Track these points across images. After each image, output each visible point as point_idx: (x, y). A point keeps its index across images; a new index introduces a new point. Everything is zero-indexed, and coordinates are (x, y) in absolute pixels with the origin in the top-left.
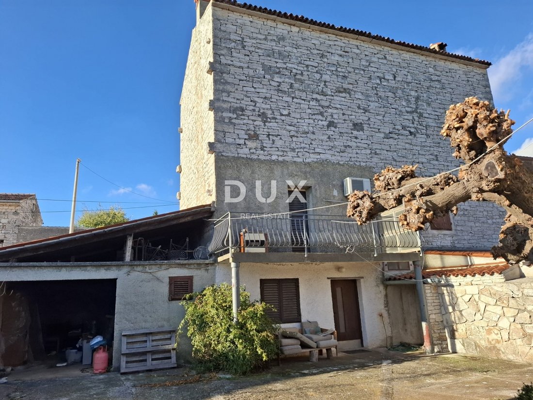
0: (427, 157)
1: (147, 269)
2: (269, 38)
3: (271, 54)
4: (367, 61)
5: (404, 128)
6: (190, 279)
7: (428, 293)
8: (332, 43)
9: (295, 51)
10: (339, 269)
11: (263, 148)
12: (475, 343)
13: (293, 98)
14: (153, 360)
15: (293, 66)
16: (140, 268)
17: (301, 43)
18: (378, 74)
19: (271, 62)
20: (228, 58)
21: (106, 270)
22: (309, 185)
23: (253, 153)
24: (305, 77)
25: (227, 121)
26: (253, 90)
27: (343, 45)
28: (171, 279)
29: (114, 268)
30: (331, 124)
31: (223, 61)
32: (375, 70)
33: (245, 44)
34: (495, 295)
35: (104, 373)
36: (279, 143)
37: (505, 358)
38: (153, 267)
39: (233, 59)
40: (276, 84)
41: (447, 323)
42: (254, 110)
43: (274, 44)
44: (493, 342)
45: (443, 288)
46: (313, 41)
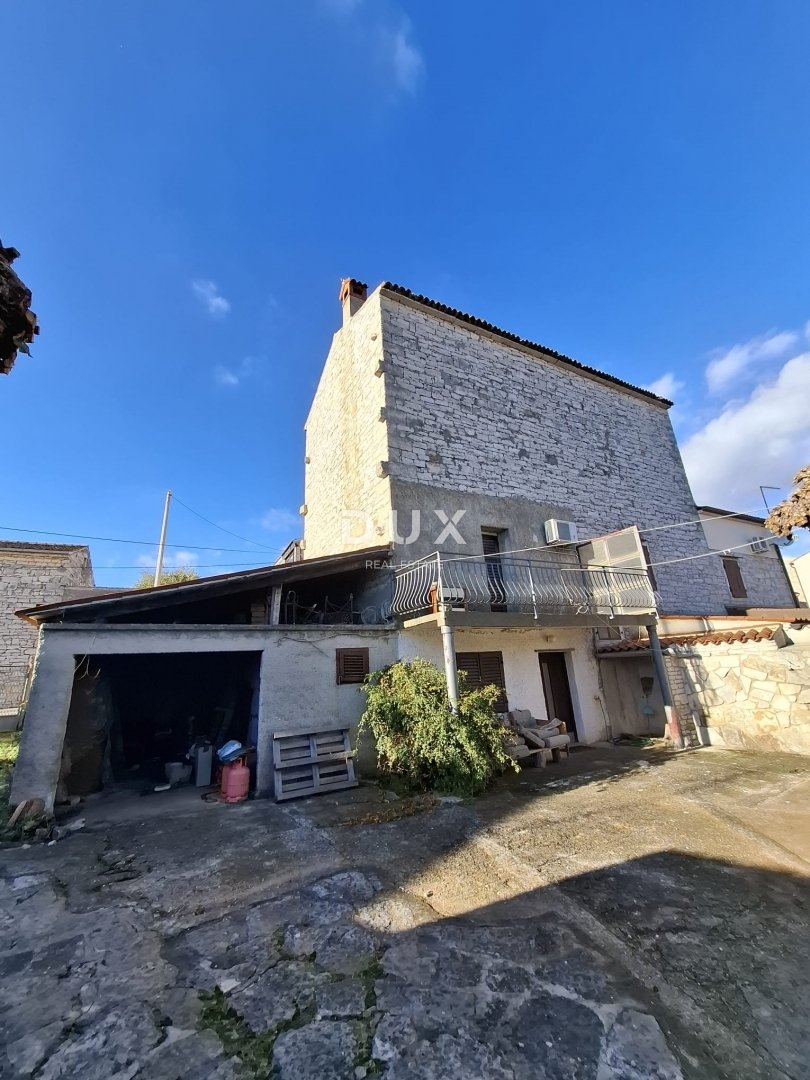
0: (624, 502)
1: (306, 638)
2: (447, 342)
3: (451, 360)
4: (553, 384)
5: (598, 465)
6: (365, 651)
7: (669, 666)
8: (515, 358)
9: (477, 361)
10: (547, 638)
11: (448, 475)
12: (739, 732)
13: (479, 416)
14: (322, 776)
15: (476, 378)
16: (295, 636)
17: (482, 353)
18: (566, 401)
19: (451, 370)
20: (400, 358)
21: (247, 637)
22: (505, 527)
23: (436, 480)
24: (490, 394)
25: (403, 435)
26: (432, 401)
27: (527, 363)
28: (339, 652)
29: (259, 635)
30: (523, 453)
31: (395, 361)
32: (562, 396)
33: (420, 344)
34: (764, 667)
35: (246, 800)
36: (467, 470)
37: (786, 750)
38: (314, 633)
39: (406, 360)
40: (459, 397)
41: (695, 706)
42: (435, 426)
43: (453, 349)
44: (766, 730)
45: (685, 660)
46: (496, 353)
